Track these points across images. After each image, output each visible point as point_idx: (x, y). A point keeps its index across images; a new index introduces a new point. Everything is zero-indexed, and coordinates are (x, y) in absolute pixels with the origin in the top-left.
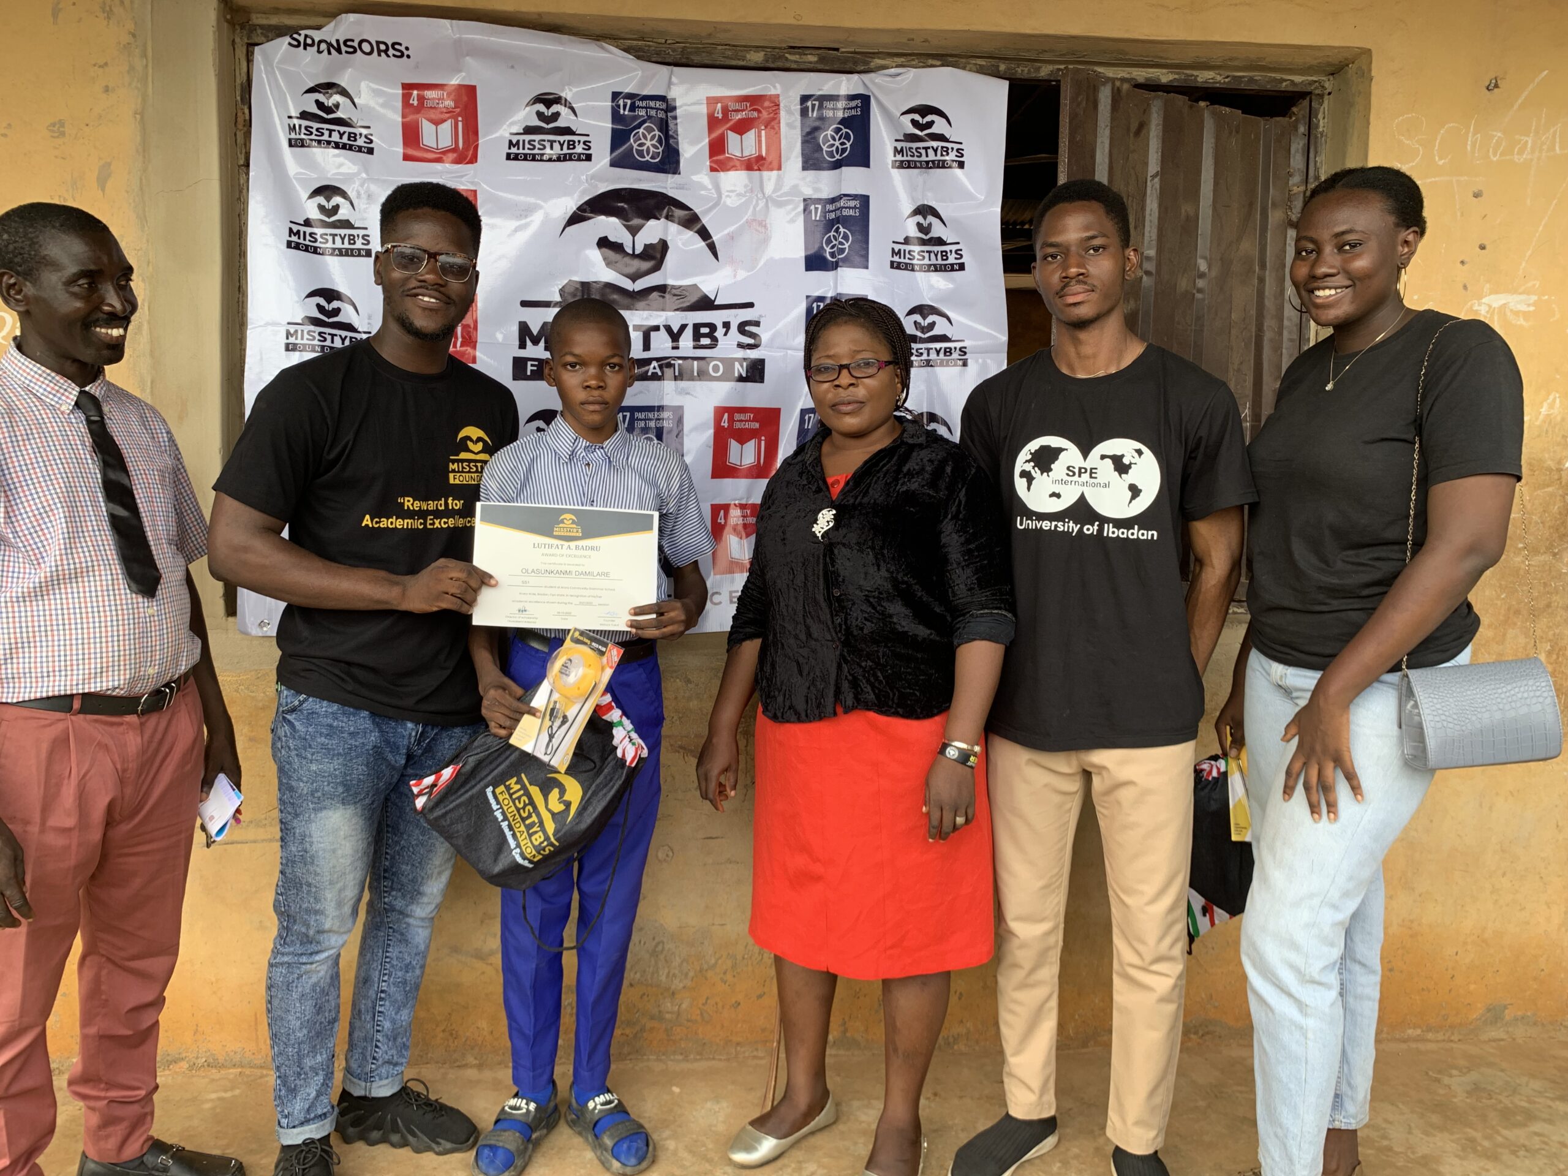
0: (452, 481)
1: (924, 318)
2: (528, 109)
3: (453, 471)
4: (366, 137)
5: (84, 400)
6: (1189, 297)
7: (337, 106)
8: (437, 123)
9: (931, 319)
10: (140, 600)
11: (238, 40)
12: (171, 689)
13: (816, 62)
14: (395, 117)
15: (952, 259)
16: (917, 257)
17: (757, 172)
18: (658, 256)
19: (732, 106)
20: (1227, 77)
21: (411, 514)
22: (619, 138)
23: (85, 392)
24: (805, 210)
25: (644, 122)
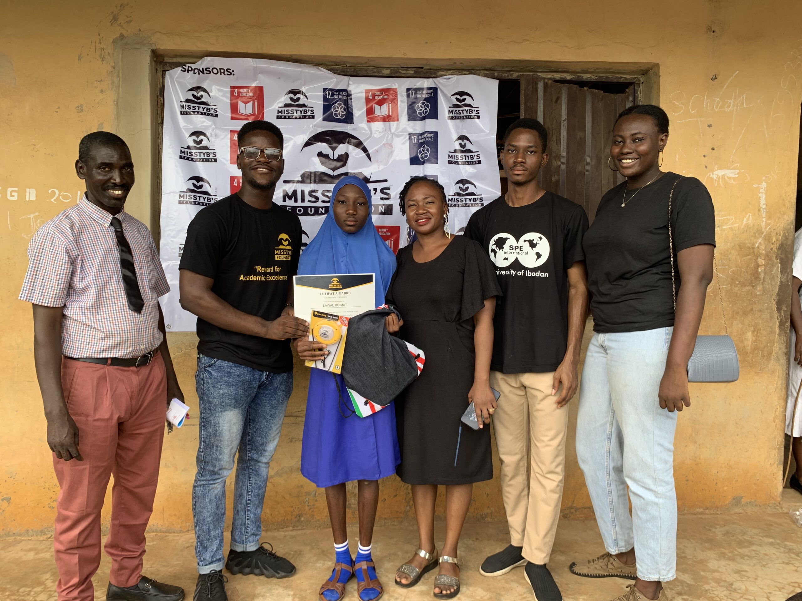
0: (276, 259)
1: (464, 185)
2: (286, 96)
3: (277, 254)
4: (214, 109)
5: (115, 221)
6: (582, 174)
7: (202, 96)
8: (246, 103)
9: (466, 185)
10: (136, 314)
11: (158, 69)
12: (151, 355)
13: (413, 74)
14: (227, 101)
15: (475, 159)
16: (460, 158)
17: (388, 123)
18: (344, 159)
19: (376, 93)
20: (596, 76)
21: (260, 274)
22: (326, 108)
23: (115, 217)
24: (409, 139)
25: (337, 101)
